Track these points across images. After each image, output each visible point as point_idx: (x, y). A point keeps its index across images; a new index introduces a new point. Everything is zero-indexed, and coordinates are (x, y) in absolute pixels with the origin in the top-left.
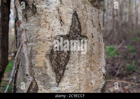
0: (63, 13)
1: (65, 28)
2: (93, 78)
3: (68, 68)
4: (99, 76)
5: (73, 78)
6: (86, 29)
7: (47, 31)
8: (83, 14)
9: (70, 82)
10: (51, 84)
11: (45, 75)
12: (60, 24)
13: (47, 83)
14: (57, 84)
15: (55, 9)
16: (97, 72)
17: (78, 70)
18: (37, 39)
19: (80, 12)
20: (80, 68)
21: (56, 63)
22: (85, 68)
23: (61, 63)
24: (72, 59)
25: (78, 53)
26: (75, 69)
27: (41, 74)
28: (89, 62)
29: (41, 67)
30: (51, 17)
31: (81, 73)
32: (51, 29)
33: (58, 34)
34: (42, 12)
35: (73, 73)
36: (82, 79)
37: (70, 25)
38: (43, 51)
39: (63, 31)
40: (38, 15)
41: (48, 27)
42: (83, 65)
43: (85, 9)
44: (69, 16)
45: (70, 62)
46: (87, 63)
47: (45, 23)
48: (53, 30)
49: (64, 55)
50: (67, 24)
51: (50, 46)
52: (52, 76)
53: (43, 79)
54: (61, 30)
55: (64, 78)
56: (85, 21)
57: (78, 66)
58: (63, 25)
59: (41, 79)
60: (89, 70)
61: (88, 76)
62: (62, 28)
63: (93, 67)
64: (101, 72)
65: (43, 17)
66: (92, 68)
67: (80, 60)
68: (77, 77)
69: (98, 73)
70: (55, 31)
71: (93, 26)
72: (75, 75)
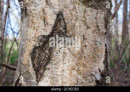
0: (48, 14)
1: (48, 29)
2: (79, 82)
3: (49, 68)
4: (90, 82)
5: (54, 79)
6: (74, 30)
7: (32, 31)
8: (71, 14)
9: (51, 83)
10: (31, 81)
11: (28, 72)
12: (44, 25)
13: (29, 81)
14: (37, 83)
15: (40, 10)
16: (86, 77)
17: (61, 72)
18: (26, 38)
19: (67, 12)
20: (64, 70)
21: (37, 62)
22: (70, 70)
23: (42, 63)
24: (54, 60)
25: (63, 54)
26: (58, 71)
27: (25, 71)
28: (76, 65)
29: (26, 65)
30: (36, 18)
31: (65, 75)
32: (35, 29)
33: (41, 34)
34: (31, 14)
35: (55, 74)
36: (66, 82)
37: (53, 25)
38: (28, 50)
39: (46, 31)
40: (28, 16)
41: (33, 27)
42: (68, 67)
43: (74, 10)
44: (53, 16)
45: (53, 63)
46: (73, 66)
47: (32, 23)
48: (37, 30)
49: (45, 55)
50: (50, 24)
51: (33, 45)
52: (32, 74)
53: (26, 76)
54: (44, 30)
55: (44, 78)
56: (73, 22)
57: (61, 67)
58: (47, 26)
59: (25, 75)
60: (76, 73)
61: (73, 80)
62: (46, 28)
63: (81, 71)
64: (93, 77)
65: (31, 18)
66: (79, 72)
67: (65, 62)
68: (60, 78)
69: (89, 78)
70: (38, 31)
71: (86, 27)
72: (58, 77)
